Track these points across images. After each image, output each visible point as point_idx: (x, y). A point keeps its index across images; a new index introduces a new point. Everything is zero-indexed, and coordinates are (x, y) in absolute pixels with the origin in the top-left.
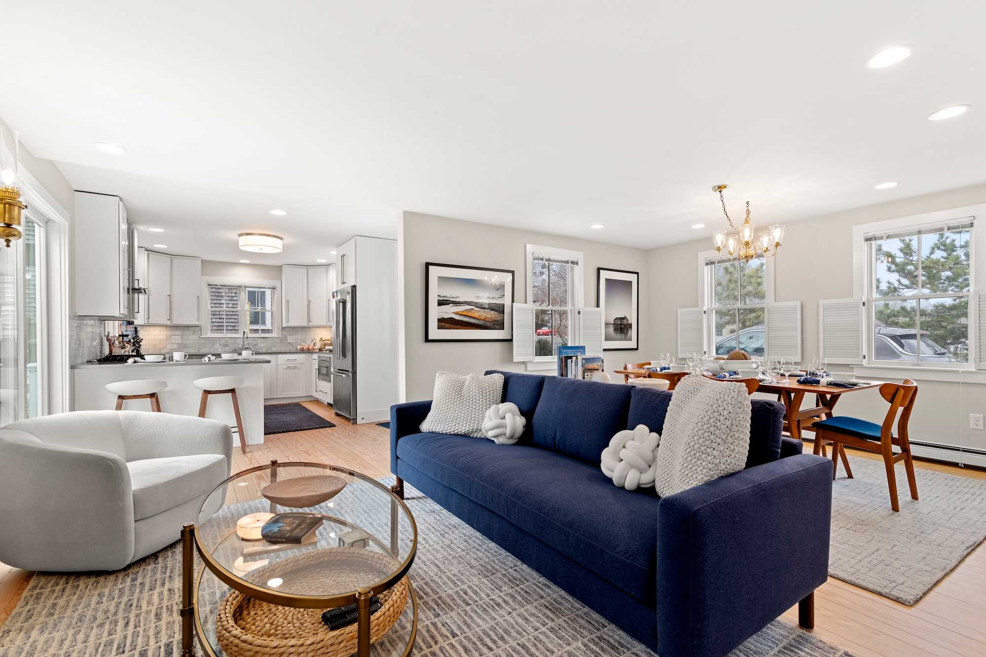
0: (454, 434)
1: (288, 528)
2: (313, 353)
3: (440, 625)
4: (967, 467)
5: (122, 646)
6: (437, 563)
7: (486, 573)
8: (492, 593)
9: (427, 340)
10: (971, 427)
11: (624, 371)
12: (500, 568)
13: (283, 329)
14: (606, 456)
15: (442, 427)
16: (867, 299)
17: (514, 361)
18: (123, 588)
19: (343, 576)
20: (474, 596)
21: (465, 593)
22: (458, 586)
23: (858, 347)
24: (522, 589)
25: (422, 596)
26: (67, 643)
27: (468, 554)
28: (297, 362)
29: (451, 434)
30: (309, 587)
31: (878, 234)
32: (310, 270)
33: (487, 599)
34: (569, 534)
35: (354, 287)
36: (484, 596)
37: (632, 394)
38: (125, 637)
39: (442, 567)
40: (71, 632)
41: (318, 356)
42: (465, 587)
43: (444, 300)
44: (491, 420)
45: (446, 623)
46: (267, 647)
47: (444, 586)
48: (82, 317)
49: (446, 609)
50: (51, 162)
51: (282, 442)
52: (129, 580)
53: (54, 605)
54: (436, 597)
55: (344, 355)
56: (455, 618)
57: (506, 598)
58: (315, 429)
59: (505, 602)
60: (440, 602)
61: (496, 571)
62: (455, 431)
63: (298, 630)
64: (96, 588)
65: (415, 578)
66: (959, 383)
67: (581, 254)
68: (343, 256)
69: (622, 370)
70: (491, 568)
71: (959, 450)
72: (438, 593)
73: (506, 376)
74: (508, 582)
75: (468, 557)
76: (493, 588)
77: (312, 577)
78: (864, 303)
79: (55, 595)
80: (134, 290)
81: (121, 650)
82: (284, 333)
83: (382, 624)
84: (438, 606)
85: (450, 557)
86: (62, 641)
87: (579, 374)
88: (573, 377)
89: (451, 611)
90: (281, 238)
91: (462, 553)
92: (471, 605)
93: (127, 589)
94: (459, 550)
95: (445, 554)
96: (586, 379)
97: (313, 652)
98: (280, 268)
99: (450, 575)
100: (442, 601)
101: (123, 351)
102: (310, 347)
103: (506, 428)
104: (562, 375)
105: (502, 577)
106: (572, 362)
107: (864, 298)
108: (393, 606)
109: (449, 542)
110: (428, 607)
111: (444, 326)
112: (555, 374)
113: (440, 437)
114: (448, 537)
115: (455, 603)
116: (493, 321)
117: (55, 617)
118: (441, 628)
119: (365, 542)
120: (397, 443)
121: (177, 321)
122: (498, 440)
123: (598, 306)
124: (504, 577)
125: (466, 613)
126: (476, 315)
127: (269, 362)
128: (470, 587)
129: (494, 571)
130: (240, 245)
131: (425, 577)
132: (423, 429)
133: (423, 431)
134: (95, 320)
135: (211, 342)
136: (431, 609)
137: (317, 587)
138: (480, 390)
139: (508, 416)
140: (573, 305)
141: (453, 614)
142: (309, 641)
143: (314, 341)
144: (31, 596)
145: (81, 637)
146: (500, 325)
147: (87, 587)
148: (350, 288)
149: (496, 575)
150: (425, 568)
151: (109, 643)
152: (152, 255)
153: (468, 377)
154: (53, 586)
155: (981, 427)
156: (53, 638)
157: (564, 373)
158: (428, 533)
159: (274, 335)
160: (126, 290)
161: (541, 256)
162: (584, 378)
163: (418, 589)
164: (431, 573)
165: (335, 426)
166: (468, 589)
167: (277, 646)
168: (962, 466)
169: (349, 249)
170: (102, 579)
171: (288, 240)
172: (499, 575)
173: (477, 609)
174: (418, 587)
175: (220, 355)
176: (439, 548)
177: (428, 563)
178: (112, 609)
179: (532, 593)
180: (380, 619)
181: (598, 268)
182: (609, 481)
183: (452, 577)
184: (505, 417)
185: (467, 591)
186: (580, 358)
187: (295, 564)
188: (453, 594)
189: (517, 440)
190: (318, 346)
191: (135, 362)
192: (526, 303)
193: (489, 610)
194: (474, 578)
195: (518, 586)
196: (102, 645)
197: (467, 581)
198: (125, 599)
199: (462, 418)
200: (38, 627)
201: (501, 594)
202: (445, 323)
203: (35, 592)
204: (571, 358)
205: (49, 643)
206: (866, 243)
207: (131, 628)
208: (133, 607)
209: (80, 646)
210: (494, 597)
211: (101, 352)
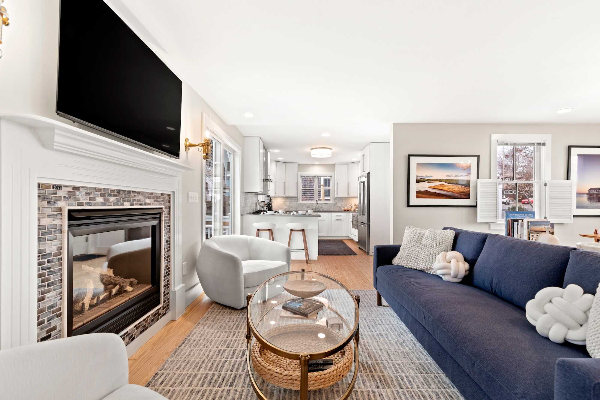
0: (414, 269)
1: (304, 307)
2: (350, 212)
3: (377, 394)
5: (229, 344)
6: (389, 352)
7: (422, 370)
8: (422, 386)
9: (408, 205)
11: (594, 235)
12: (435, 370)
13: (336, 198)
14: (530, 306)
15: (406, 263)
17: (478, 221)
18: (238, 318)
19: (321, 343)
20: (407, 383)
21: (402, 379)
22: (399, 373)
24: (447, 392)
25: (372, 371)
26: (213, 335)
27: (413, 353)
28: (341, 217)
29: (411, 269)
30: (302, 343)
32: (349, 165)
33: (417, 390)
34: (475, 363)
35: (369, 174)
36: (415, 386)
37: (571, 255)
38: (231, 341)
39: (392, 356)
40: (216, 331)
41: (352, 214)
42: (403, 375)
43: (421, 179)
44: (440, 262)
45: (382, 395)
46: (266, 368)
47: (389, 370)
48: (247, 193)
49: (385, 385)
50: (234, 126)
51: (327, 260)
52: (241, 315)
53: (215, 317)
54: (381, 375)
55: (363, 214)
56: (389, 393)
57: (432, 394)
58: (346, 255)
59: (430, 396)
60: (382, 379)
61: (430, 371)
62: (414, 267)
63: (288, 365)
64: (230, 315)
65: (372, 358)
67: (550, 136)
68: (364, 155)
69: (593, 234)
70: (427, 368)
72: (383, 372)
73: (457, 232)
74: (437, 383)
75: (412, 355)
76: (424, 383)
77: (306, 338)
79: (217, 313)
80: (266, 180)
81: (228, 346)
82: (336, 201)
83: (328, 379)
84: (380, 381)
85: (399, 351)
86: (213, 334)
87: (524, 234)
88: (519, 236)
89: (388, 388)
90: (331, 149)
91: (409, 351)
92: (403, 389)
93: (239, 319)
94: (407, 349)
95: (397, 348)
96: (531, 239)
97: (286, 380)
98: (334, 165)
99: (395, 363)
100: (384, 379)
101: (263, 209)
102: (349, 209)
103: (451, 269)
104: (509, 235)
105: (434, 378)
106: (518, 224)
108: (337, 370)
109: (402, 341)
110: (373, 379)
111: (421, 196)
112: (503, 233)
113: (405, 270)
114: (402, 338)
115: (392, 383)
116: (460, 193)
117: (214, 323)
118: (377, 397)
119: (339, 325)
120: (377, 269)
121: (287, 195)
122: (445, 277)
123: (568, 178)
124: (435, 378)
125: (398, 392)
126: (446, 188)
127: (320, 216)
128: (407, 376)
129: (429, 371)
130: (311, 154)
131: (378, 359)
132: (394, 263)
133: (394, 264)
134: (253, 194)
135: (302, 205)
136: (375, 381)
137: (305, 344)
138: (435, 240)
139: (453, 261)
140: (540, 178)
141: (388, 390)
142: (284, 373)
143: (351, 206)
144: (210, 311)
145: (218, 334)
146: (467, 195)
147: (227, 314)
148: (367, 174)
149: (429, 374)
150: (380, 353)
151: (226, 341)
152: (278, 163)
153: (427, 231)
154: (217, 310)
156: (210, 331)
157: (510, 233)
158: (390, 331)
159: (331, 202)
160: (263, 180)
161: (505, 142)
162: (529, 239)
163: (371, 365)
164: (383, 358)
165: (357, 255)
166: (405, 377)
167: (270, 370)
169: (366, 151)
170: (233, 311)
171: (335, 149)
172: (432, 375)
173: (407, 394)
174: (371, 364)
175: (298, 212)
176: (394, 343)
177: (383, 351)
178: (232, 326)
179: (455, 398)
180: (326, 375)
181: (569, 146)
182: (533, 328)
183: (396, 365)
184: (450, 261)
185: (404, 378)
186: (525, 221)
187: (298, 328)
188: (393, 377)
189: (461, 280)
190: (353, 209)
191: (264, 214)
192: (490, 178)
193: (416, 398)
194: (411, 371)
195: (445, 388)
196: (223, 341)
197: (406, 371)
198: (237, 323)
199: (420, 259)
200: (208, 325)
201: (429, 390)
202: (421, 194)
203: (212, 310)
204: (517, 220)
205: (208, 333)
207: (235, 337)
208: (239, 328)
209: (217, 338)
210: (422, 390)
211: (256, 209)
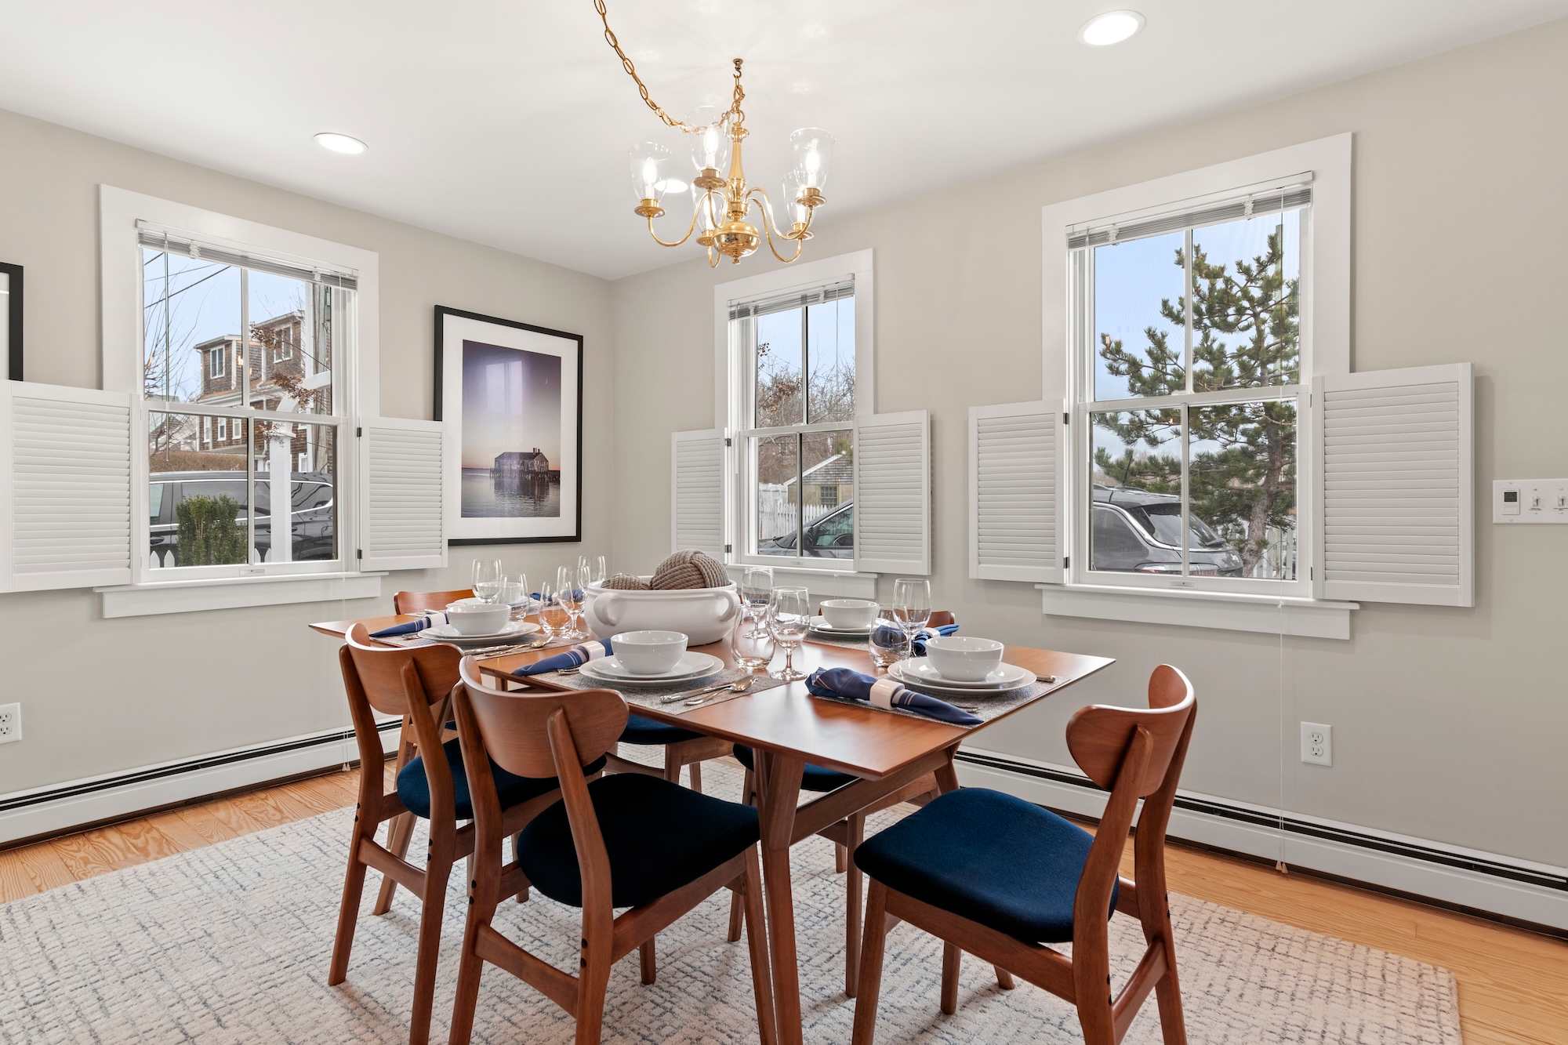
4: (1297, 872)
10: (1304, 758)
16: (1074, 407)
17: (7, 587)
23: (1052, 536)
31: (1098, 227)
66: (1278, 635)
71: (1276, 825)
78: (1066, 416)
107: (1065, 402)
123: (437, 415)
140: (345, 408)
155: (1325, 760)
168: (1284, 870)
181: (437, 307)
192: (98, 387)
206: (1072, 251)
